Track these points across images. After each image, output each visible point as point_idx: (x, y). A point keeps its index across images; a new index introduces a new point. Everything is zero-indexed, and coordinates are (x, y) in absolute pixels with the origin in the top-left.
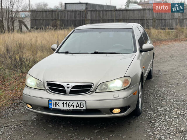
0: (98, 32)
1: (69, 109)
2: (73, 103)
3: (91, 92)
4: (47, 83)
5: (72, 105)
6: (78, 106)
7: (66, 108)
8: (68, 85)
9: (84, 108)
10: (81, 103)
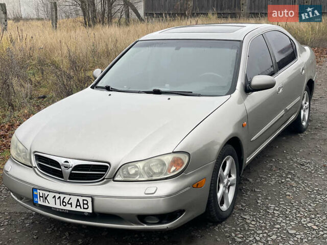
0: (174, 48)
1: (65, 210)
2: (70, 198)
3: (105, 180)
4: (36, 155)
5: (69, 203)
6: (78, 204)
7: (58, 206)
8: (67, 164)
9: (90, 210)
10: (83, 200)
